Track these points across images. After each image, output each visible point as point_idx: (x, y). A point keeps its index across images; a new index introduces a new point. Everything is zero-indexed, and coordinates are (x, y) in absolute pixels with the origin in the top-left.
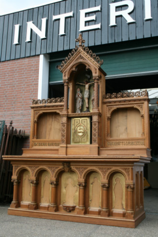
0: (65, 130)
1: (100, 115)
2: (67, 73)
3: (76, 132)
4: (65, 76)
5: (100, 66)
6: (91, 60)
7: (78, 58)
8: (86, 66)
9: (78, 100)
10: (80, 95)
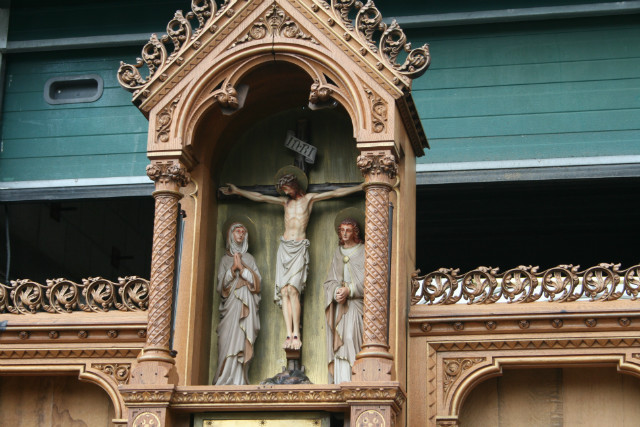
2: (177, 116)
4: (163, 131)
5: (406, 82)
6: (349, 39)
7: (257, 20)
8: (312, 82)
9: (232, 298)
10: (245, 267)
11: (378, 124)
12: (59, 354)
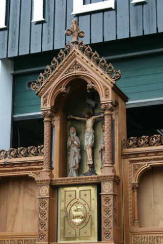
0: (47, 212)
1: (116, 181)
2: (49, 97)
3: (68, 216)
4: (45, 102)
5: (114, 82)
6: (97, 70)
7: (71, 66)
8: (87, 84)
9: (71, 150)
10: (75, 140)
11: (107, 96)
12: (22, 170)
